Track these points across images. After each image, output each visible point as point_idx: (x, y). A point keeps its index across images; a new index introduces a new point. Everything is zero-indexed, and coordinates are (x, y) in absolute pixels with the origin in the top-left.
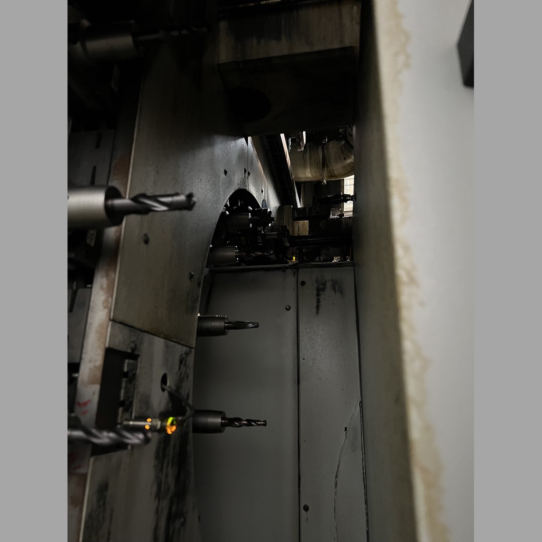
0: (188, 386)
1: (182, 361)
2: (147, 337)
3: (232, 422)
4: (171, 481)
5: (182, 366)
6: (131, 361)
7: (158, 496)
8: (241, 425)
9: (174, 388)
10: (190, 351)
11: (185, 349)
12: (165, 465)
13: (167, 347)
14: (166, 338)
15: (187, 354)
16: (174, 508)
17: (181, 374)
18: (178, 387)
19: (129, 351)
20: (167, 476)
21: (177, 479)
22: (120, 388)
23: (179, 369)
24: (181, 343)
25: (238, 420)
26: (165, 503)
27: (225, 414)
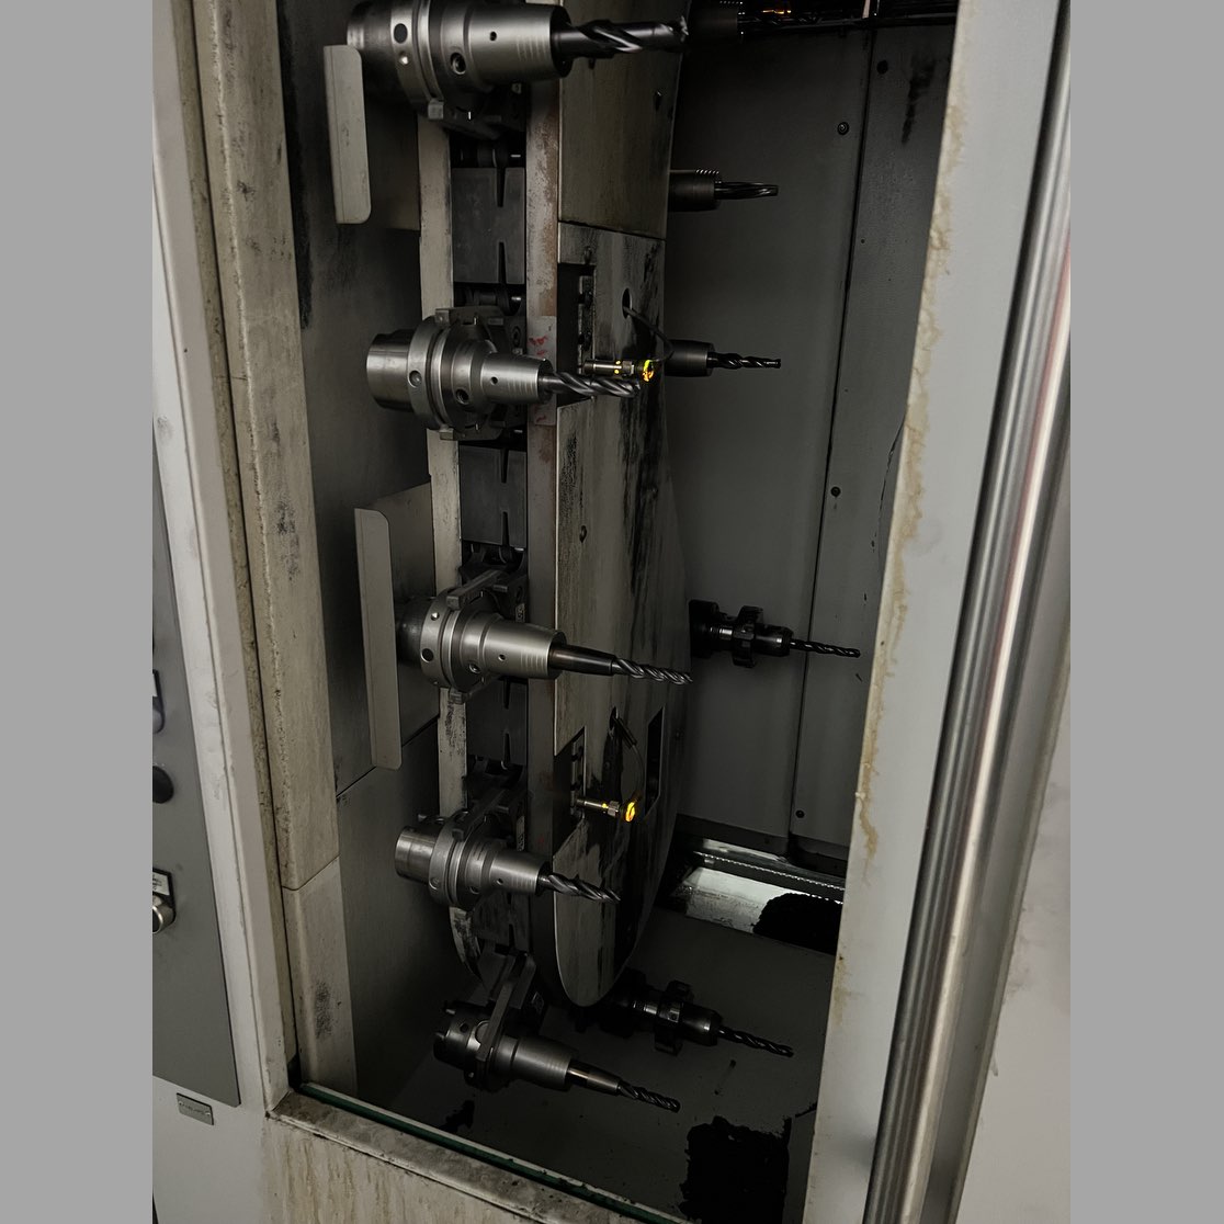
0: (658, 306)
1: (649, 265)
2: (602, 235)
3: (722, 360)
4: (640, 440)
5: (648, 273)
6: (586, 277)
7: (627, 459)
8: (738, 366)
9: (638, 311)
10: (659, 246)
11: (652, 243)
12: (632, 420)
13: (627, 246)
14: (627, 231)
15: (654, 251)
16: (644, 475)
17: (647, 287)
18: (645, 308)
19: (583, 263)
20: (634, 435)
21: (647, 439)
22: (577, 318)
23: (645, 277)
24: (647, 234)
25: (735, 357)
26: (634, 468)
27: (713, 348)
